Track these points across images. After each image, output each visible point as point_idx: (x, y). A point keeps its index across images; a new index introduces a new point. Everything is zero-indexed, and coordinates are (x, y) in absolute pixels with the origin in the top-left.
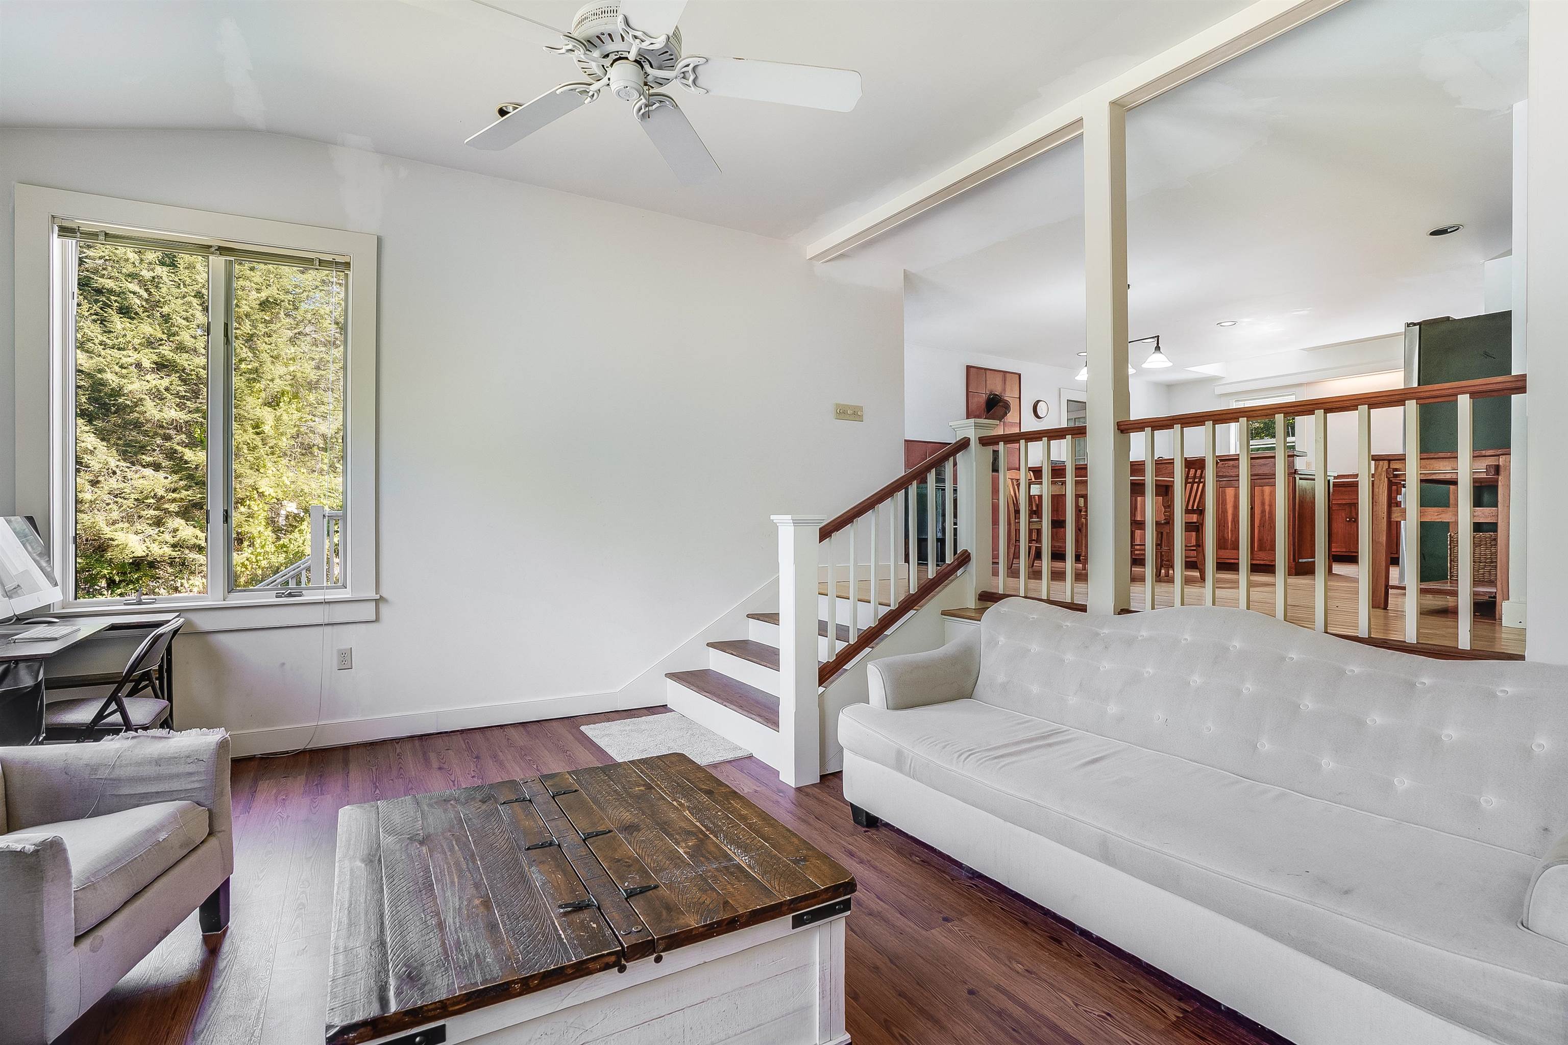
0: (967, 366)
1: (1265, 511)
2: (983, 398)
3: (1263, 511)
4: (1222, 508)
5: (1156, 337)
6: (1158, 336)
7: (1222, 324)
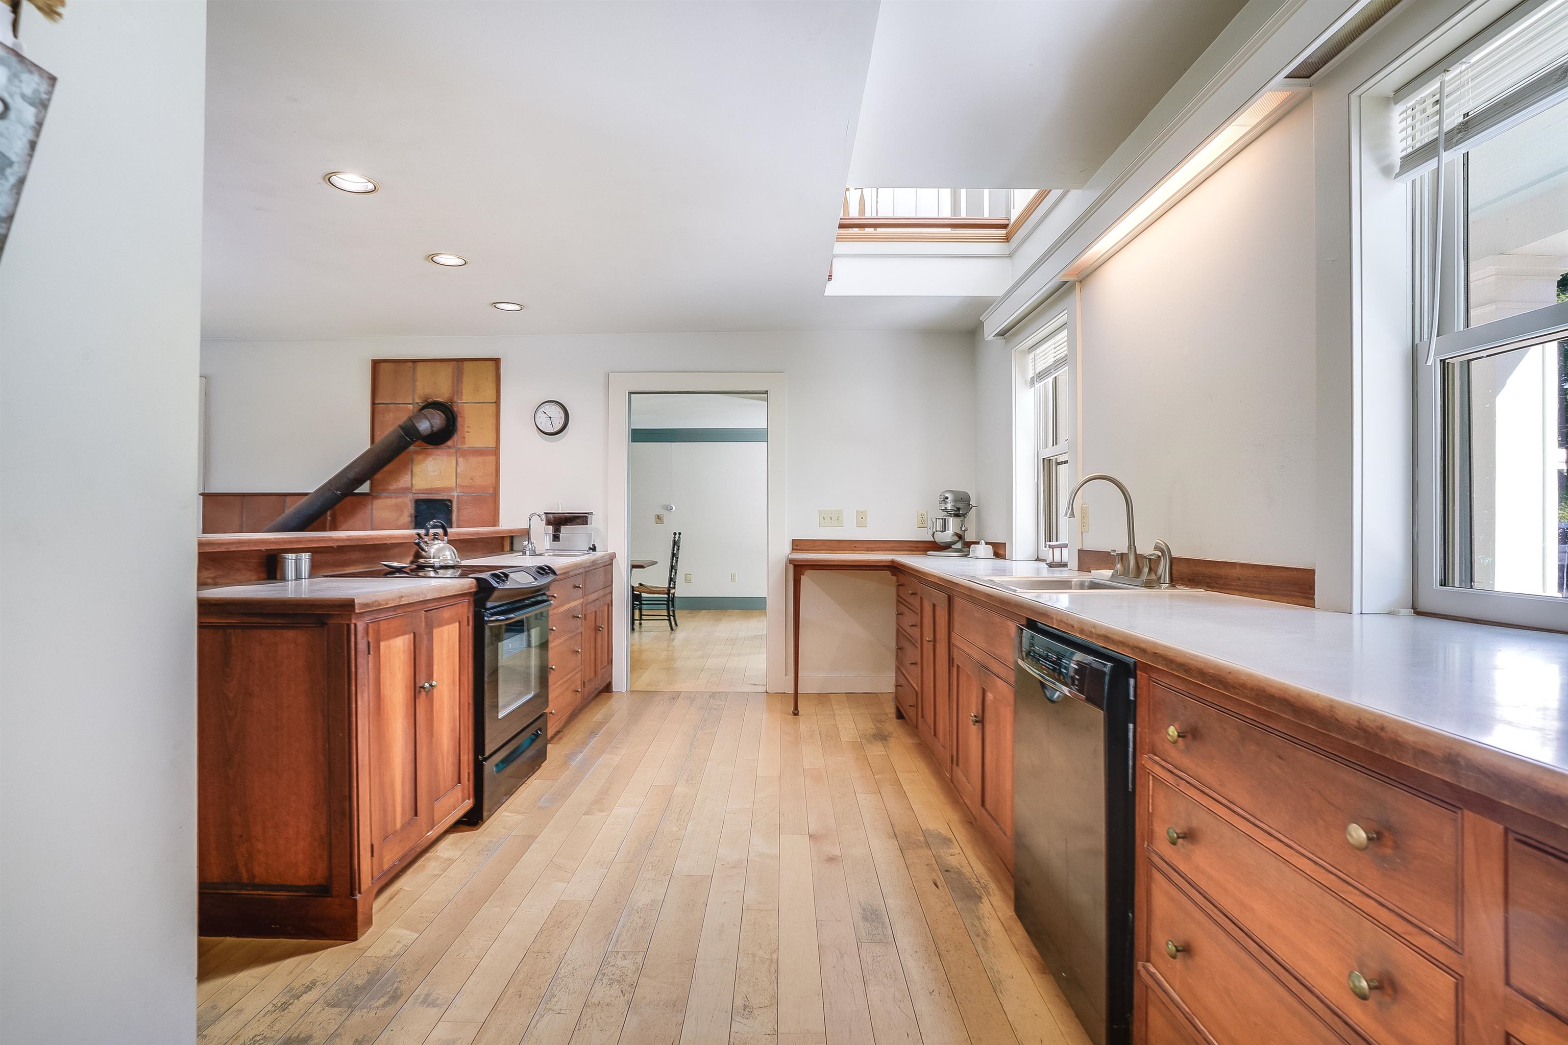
0: (374, 361)
2: (408, 411)
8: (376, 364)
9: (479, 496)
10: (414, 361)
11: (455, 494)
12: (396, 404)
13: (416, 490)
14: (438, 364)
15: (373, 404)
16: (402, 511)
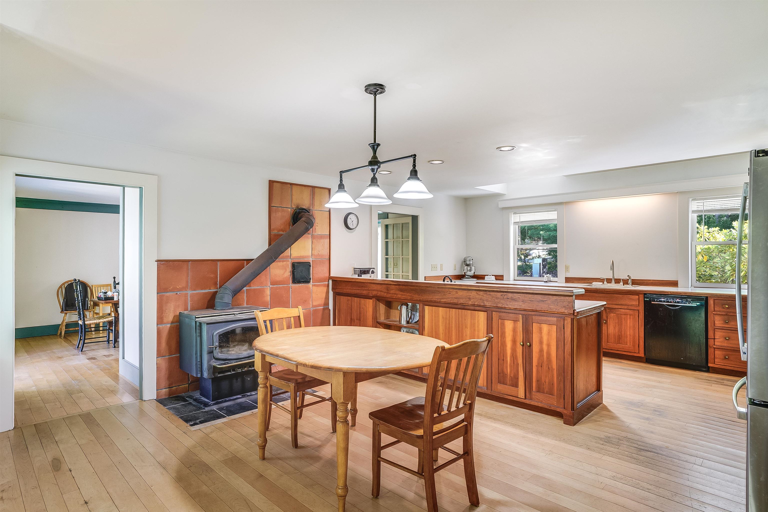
0: (270, 181)
1: (544, 351)
2: (289, 212)
3: (541, 351)
4: (501, 340)
5: (412, 156)
6: (415, 155)
7: (502, 149)
8: (271, 183)
9: (322, 260)
10: (292, 184)
11: (311, 259)
12: (282, 207)
13: (293, 257)
14: (303, 188)
15: (270, 207)
16: (286, 269)
